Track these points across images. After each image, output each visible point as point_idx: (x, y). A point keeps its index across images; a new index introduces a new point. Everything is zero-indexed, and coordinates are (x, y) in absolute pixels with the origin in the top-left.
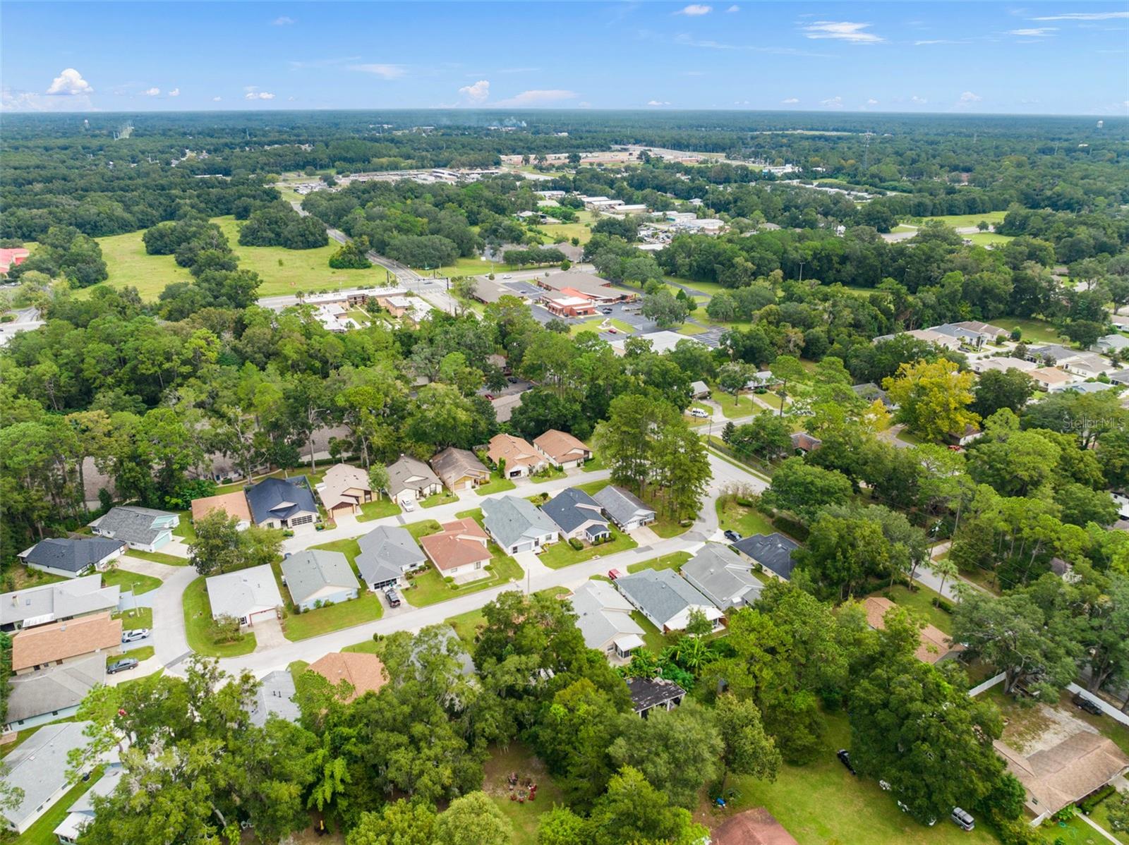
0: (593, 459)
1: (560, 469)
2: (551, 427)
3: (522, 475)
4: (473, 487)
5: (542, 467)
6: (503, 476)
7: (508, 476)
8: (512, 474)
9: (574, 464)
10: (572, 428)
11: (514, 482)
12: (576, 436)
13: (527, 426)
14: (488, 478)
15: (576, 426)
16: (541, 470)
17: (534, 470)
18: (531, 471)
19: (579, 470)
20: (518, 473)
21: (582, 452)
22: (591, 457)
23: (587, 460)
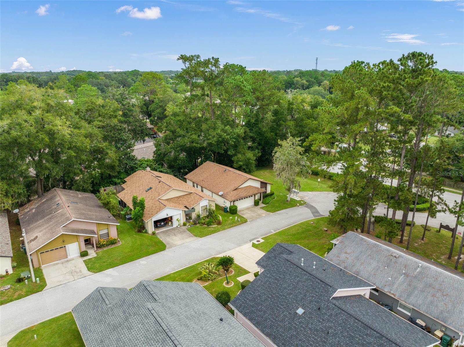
0: (272, 194)
1: (233, 211)
2: (207, 159)
3: (175, 224)
4: (84, 254)
5: (205, 208)
6: (142, 229)
7: (150, 227)
8: (157, 224)
9: (249, 202)
10: (234, 159)
11: (162, 238)
12: (239, 168)
13: (176, 159)
14: (114, 234)
15: (239, 156)
16: (203, 214)
17: (194, 215)
18: (188, 216)
19: (259, 211)
20: (167, 221)
21: (258, 185)
22: (269, 191)
23: (266, 196)
